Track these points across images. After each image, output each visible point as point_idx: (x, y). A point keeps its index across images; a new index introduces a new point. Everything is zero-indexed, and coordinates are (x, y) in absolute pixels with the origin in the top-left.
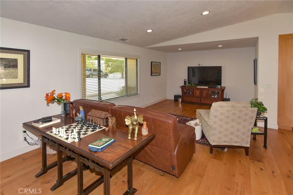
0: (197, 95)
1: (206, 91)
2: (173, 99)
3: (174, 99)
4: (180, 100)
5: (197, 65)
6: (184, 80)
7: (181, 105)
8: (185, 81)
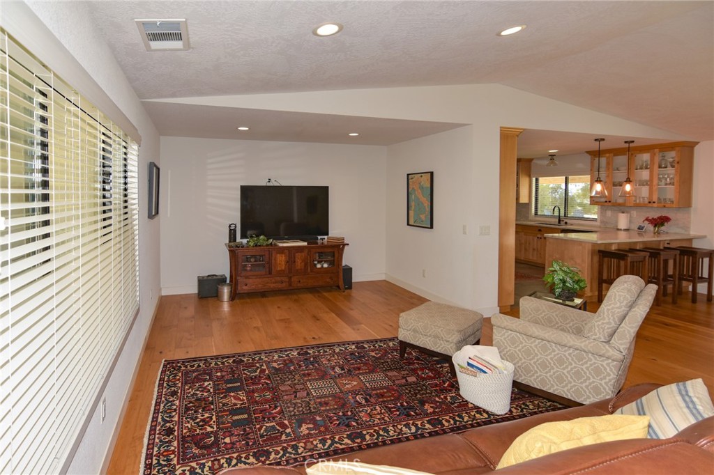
0: (279, 269)
1: (303, 254)
2: (194, 290)
3: (197, 292)
4: (226, 291)
5: (263, 183)
6: (230, 226)
7: (231, 306)
8: (230, 230)
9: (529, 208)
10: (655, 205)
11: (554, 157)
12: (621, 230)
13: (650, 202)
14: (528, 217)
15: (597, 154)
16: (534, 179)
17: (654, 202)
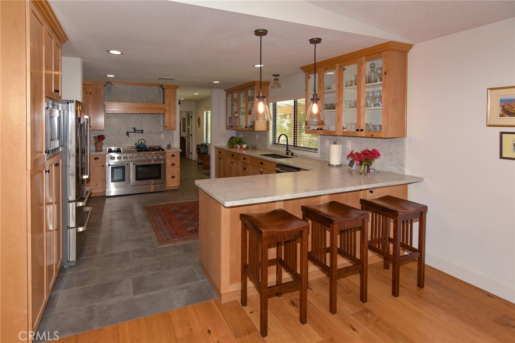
9: (267, 136)
10: (363, 134)
11: (278, 77)
12: (333, 166)
13: (357, 130)
14: (266, 146)
15: (313, 68)
16: (271, 104)
17: (362, 130)
